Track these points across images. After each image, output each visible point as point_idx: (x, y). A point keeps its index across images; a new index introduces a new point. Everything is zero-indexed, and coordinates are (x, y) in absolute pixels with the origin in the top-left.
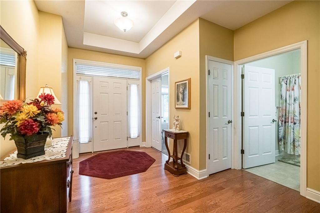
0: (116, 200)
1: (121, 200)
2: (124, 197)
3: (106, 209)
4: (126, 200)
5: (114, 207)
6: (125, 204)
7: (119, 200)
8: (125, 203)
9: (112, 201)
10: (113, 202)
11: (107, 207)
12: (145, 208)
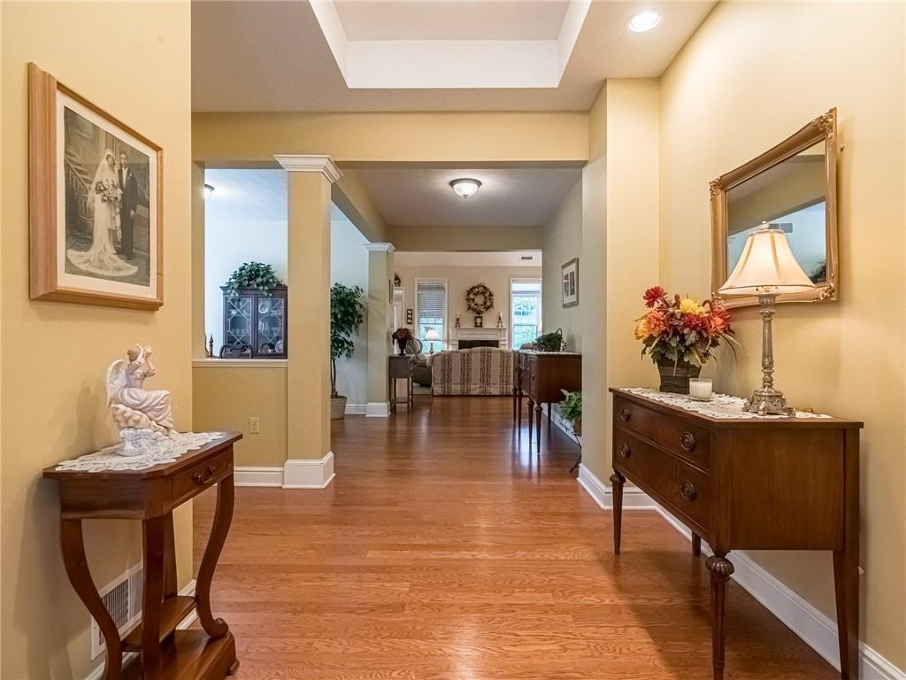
0: (536, 632)
1: (522, 629)
2: (509, 634)
3: (568, 614)
4: (506, 623)
5: (546, 612)
6: (514, 611)
7: (529, 629)
8: (510, 614)
9: (550, 633)
10: (549, 629)
11: (566, 620)
12: (464, 586)
